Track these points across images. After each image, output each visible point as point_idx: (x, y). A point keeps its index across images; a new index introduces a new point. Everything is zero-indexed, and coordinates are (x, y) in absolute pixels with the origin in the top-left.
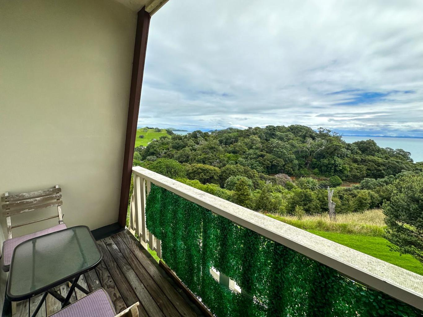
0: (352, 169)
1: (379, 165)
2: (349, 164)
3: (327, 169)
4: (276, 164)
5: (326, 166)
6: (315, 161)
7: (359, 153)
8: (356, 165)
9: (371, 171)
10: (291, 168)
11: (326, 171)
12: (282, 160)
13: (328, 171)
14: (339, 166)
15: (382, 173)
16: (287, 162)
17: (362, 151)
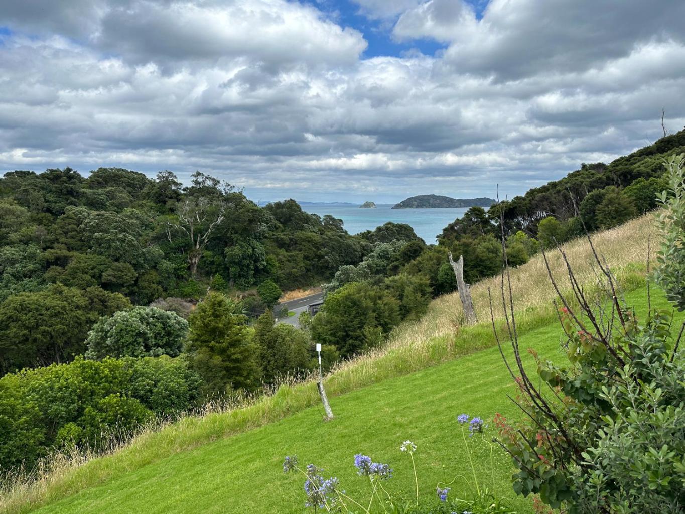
0: (280, 261)
1: (317, 246)
2: (274, 253)
3: (242, 269)
4: (115, 280)
5: (239, 263)
6: (210, 257)
7: (279, 227)
8: (286, 254)
9: (309, 260)
10: (159, 283)
11: (240, 276)
12: (128, 264)
13: (244, 276)
14: (261, 258)
15: (326, 261)
16: (143, 267)
17: (281, 223)
